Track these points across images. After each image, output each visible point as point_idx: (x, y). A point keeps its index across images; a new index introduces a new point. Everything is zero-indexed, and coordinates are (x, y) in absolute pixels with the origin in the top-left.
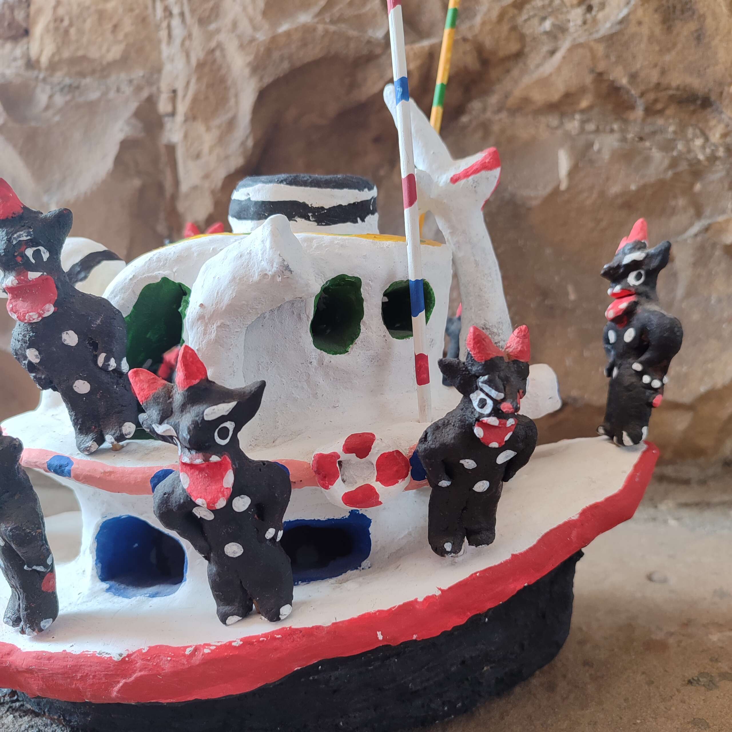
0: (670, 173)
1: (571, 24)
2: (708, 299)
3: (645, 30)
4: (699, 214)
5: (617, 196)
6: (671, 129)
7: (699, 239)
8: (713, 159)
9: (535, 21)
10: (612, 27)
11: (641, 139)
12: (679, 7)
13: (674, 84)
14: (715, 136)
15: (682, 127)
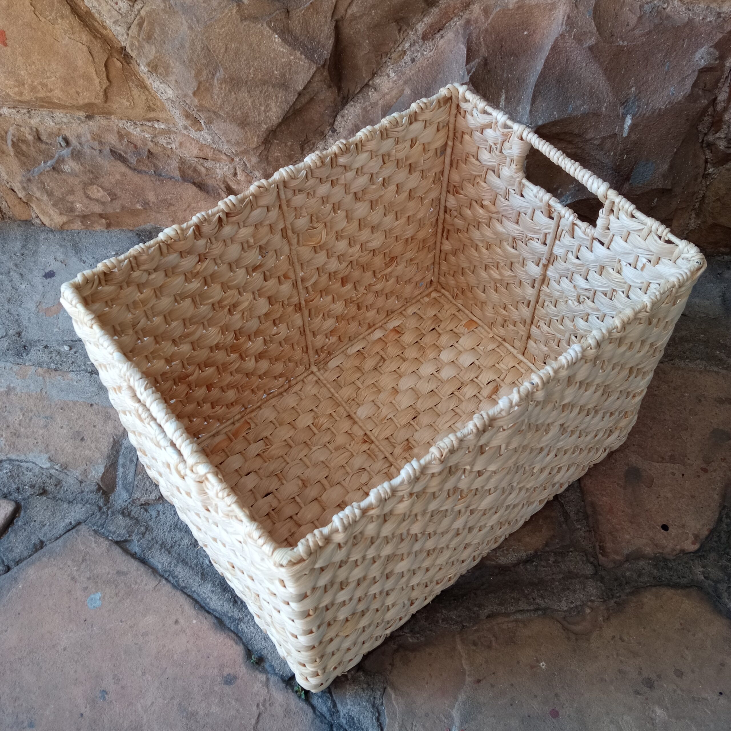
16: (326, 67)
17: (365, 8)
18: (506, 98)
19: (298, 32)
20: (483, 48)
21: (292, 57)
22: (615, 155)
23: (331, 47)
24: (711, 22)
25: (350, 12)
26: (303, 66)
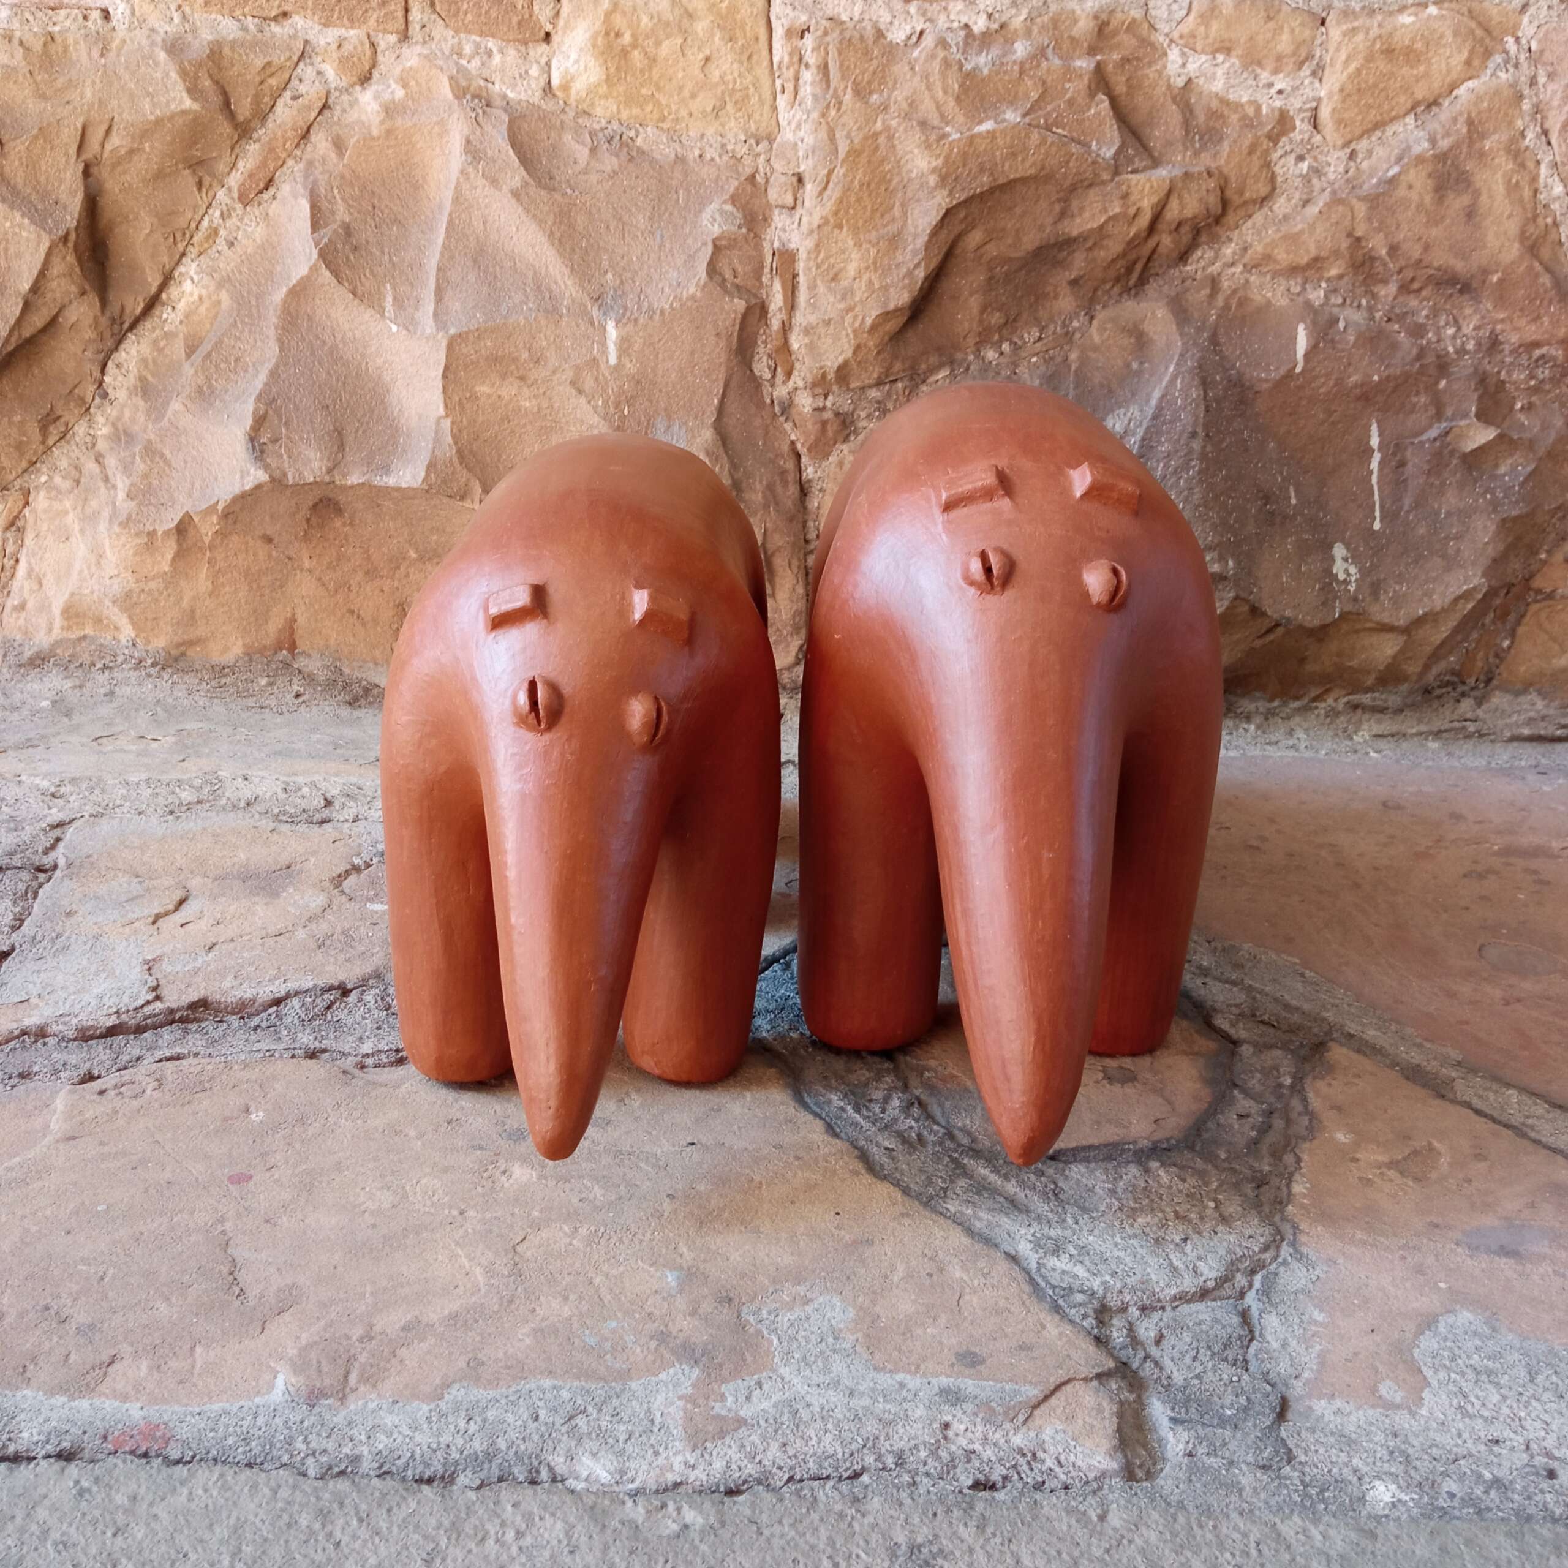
0: (1417, 365)
1: (1332, 169)
2: (1437, 513)
3: (1414, 195)
4: (1439, 416)
5: (1356, 386)
6: (1424, 313)
7: (1438, 444)
8: (1461, 351)
9: (1291, 159)
10: (1378, 184)
11: (1389, 320)
12: (1454, 175)
13: (1436, 264)
14: (1468, 329)
15: (1435, 313)
16: (71, 244)
17: (133, 138)
18: (395, 299)
19: (20, 182)
20: (341, 207)
21: (8, 224)
22: (606, 403)
23: (78, 208)
24: (712, 159)
25: (108, 147)
26: (28, 240)
